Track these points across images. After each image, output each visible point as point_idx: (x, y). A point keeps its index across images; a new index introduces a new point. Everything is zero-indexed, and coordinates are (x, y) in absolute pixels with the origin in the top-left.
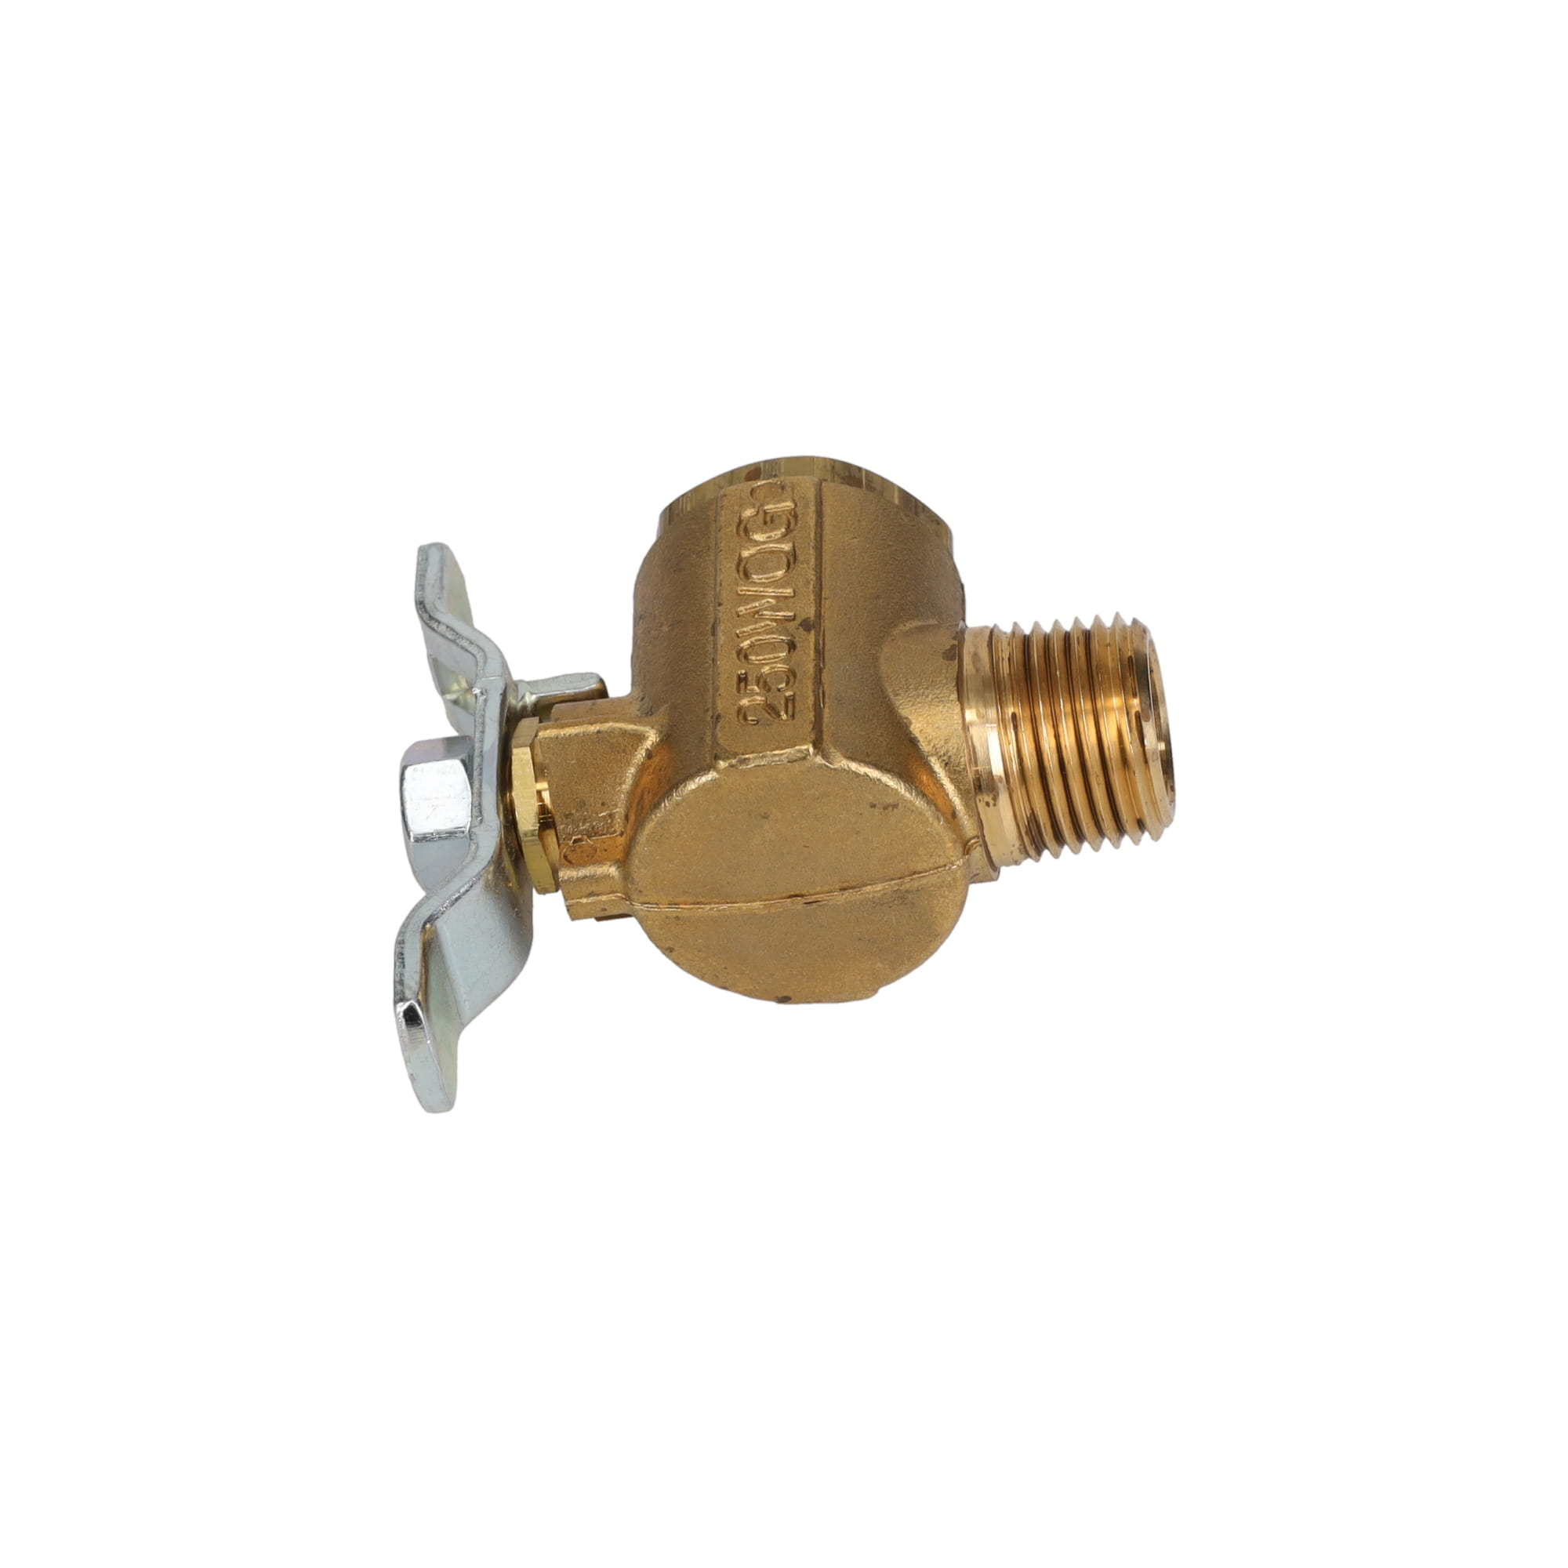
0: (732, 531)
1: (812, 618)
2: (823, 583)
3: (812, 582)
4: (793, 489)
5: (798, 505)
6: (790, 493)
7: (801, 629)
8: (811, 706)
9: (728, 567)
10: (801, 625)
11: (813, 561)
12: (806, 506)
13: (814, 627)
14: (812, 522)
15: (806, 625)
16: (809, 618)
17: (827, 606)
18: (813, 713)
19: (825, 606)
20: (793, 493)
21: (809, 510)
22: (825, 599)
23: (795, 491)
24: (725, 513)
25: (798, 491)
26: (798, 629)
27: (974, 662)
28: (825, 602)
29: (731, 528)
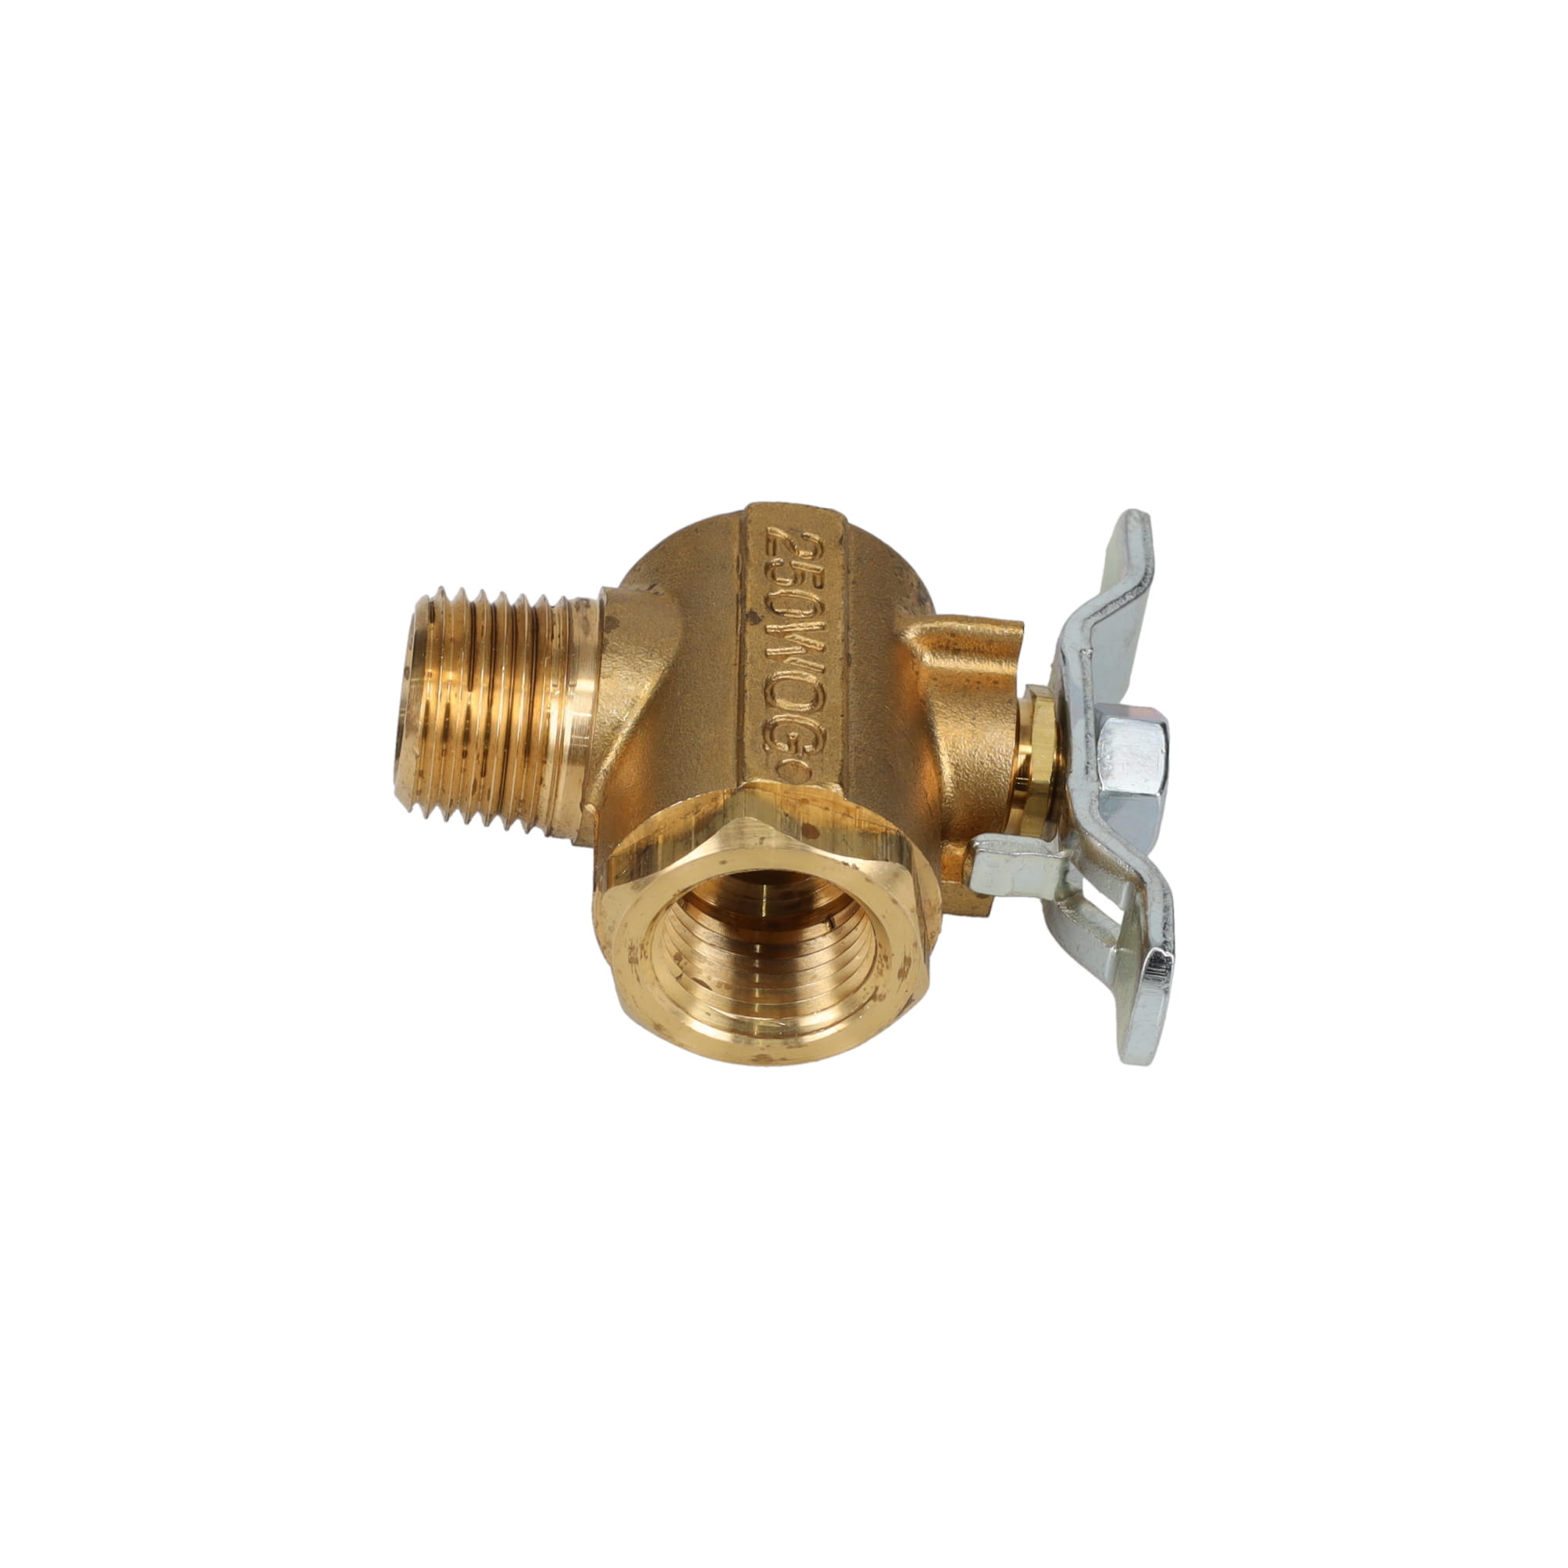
0: (831, 736)
1: (748, 623)
2: (737, 681)
3: (748, 661)
4: (767, 764)
5: (761, 746)
6: (770, 761)
7: (760, 615)
8: (750, 537)
9: (835, 697)
10: (760, 620)
11: (747, 682)
12: (753, 742)
13: (747, 615)
14: (747, 724)
15: (754, 618)
16: (751, 625)
17: (734, 657)
18: (749, 530)
19: (736, 656)
20: (767, 760)
21: (751, 738)
22: (735, 665)
23: (764, 762)
24: (838, 755)
25: (761, 761)
26: (762, 616)
27: (588, 625)
28: (735, 660)
29: (832, 738)
